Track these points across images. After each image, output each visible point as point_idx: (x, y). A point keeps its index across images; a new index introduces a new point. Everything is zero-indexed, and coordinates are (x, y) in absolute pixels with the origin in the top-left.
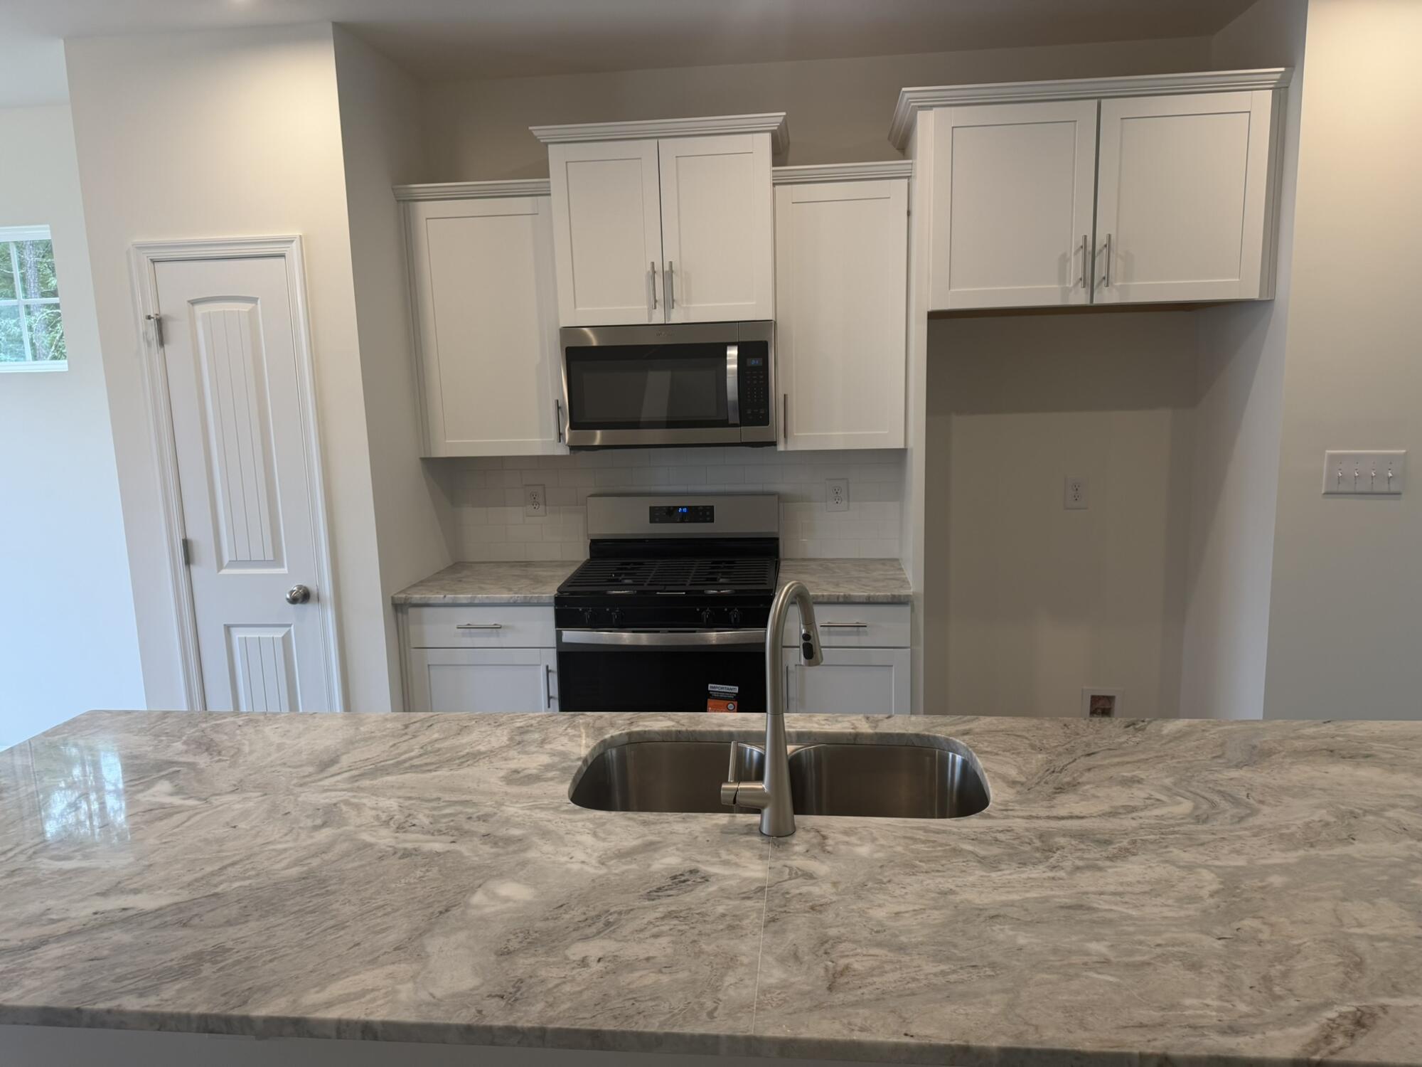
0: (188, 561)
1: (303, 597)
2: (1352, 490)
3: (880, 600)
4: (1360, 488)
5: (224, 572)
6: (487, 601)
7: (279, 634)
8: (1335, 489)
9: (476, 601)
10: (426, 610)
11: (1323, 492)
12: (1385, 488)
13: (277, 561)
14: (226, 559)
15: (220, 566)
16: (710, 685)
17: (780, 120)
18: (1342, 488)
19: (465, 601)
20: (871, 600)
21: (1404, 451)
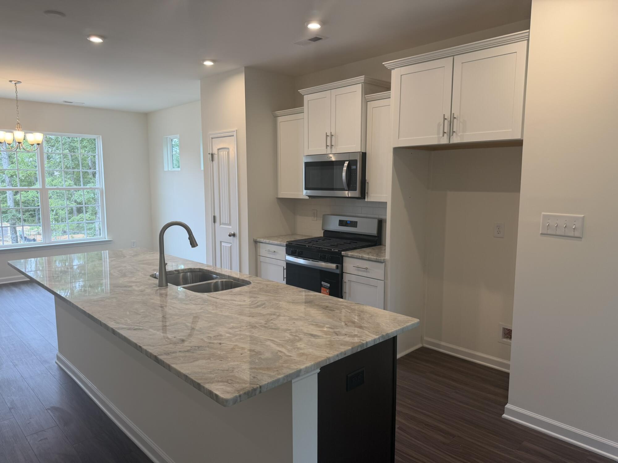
0: (214, 222)
1: (234, 235)
2: (554, 233)
3: (372, 260)
4: (558, 233)
5: (221, 226)
6: (272, 243)
7: (229, 245)
8: (545, 232)
9: (270, 243)
10: (261, 244)
11: (540, 233)
12: (572, 234)
13: (230, 224)
14: (222, 222)
15: (220, 225)
16: (322, 282)
17: (363, 78)
18: (549, 232)
19: (268, 242)
20: (370, 259)
21: (583, 216)
